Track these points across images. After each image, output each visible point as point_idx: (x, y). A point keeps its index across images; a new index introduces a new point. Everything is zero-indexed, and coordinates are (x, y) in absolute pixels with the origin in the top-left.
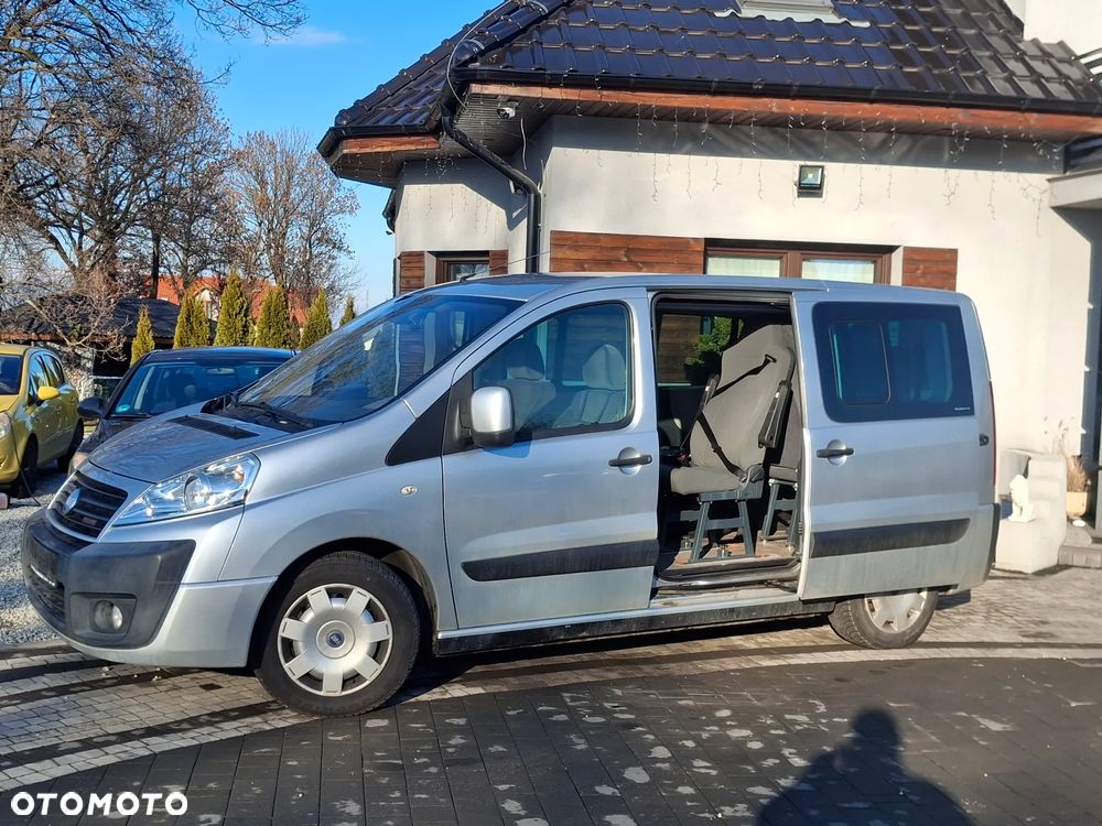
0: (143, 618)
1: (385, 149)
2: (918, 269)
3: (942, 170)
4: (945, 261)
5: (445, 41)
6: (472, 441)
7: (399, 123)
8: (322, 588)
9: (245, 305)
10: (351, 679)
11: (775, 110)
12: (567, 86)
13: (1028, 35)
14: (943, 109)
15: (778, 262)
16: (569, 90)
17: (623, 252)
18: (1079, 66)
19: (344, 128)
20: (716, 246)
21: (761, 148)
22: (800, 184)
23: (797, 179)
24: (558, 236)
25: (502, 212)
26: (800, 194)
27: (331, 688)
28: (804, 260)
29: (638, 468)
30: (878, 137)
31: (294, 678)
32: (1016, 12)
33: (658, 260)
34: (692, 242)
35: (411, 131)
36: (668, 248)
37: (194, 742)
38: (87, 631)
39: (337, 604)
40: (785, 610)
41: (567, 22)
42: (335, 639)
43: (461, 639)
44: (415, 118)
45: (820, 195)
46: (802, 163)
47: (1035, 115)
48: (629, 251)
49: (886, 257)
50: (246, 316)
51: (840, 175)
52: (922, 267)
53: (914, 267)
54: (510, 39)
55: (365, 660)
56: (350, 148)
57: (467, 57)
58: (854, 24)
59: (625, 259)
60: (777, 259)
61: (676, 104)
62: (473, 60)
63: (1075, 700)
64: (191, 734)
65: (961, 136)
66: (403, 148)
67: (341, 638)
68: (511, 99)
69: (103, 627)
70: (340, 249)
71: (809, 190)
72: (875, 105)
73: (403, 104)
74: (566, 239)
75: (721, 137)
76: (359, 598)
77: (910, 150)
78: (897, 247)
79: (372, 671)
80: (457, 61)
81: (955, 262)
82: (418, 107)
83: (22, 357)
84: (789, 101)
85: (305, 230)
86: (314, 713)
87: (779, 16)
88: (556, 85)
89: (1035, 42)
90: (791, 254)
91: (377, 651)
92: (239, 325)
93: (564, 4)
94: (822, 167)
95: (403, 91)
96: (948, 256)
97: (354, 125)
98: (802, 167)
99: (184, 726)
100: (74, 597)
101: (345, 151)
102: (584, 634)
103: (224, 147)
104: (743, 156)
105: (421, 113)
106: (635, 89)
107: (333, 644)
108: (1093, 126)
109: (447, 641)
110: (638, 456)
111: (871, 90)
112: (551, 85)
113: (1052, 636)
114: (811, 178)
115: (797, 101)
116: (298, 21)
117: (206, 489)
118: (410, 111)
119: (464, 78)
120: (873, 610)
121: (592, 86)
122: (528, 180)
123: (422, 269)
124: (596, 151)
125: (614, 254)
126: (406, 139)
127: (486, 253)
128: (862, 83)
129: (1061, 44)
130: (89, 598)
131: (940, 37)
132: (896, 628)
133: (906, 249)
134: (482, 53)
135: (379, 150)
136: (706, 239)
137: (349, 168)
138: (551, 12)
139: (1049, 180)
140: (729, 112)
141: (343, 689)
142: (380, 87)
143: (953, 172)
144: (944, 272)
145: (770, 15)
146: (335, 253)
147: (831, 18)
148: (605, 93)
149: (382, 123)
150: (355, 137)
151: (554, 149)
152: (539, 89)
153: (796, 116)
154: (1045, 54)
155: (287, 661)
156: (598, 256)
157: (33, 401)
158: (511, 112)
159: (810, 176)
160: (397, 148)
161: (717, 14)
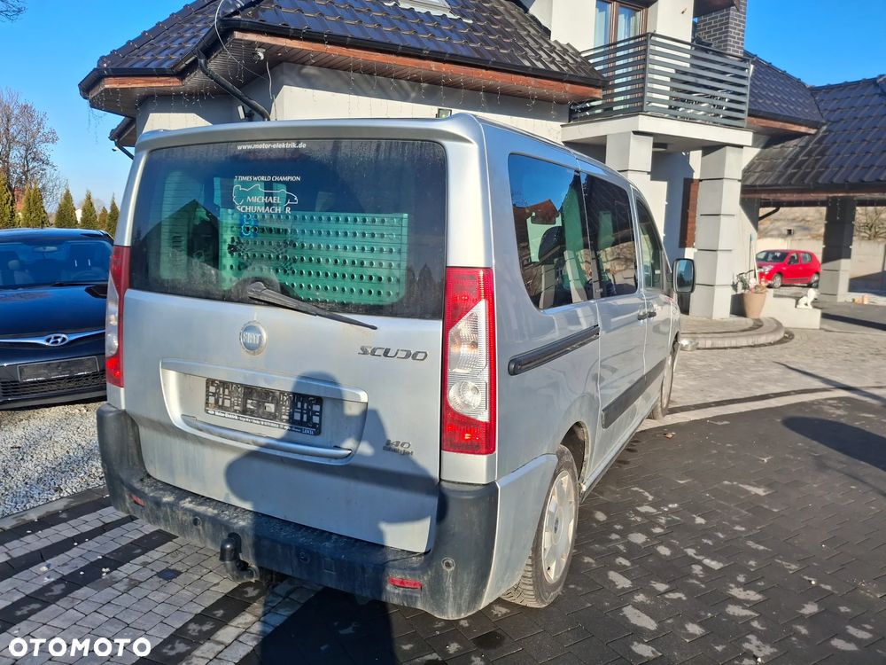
1: (139, 85)
5: (173, 14)
7: (150, 66)
9: (11, 198)
11: (434, 69)
12: (305, 39)
13: (553, 38)
14: (524, 77)
16: (307, 43)
18: (581, 57)
19: (106, 69)
32: (544, 23)
35: (161, 73)
44: (162, 64)
46: (439, 107)
47: (569, 85)
50: (12, 205)
56: (109, 84)
57: (232, 11)
58: (464, 20)
61: (374, 60)
62: (236, 13)
66: (153, 85)
68: (261, 45)
70: (47, 164)
72: (489, 72)
73: (149, 55)
80: (223, 13)
82: (162, 57)
84: (441, 64)
85: (23, 152)
87: (423, 10)
88: (297, 38)
89: (556, 41)
92: (8, 211)
94: (452, 111)
95: (147, 47)
97: (114, 66)
98: (439, 110)
101: (107, 86)
105: (165, 61)
106: (348, 46)
108: (596, 93)
111: (488, 61)
112: (292, 38)
115: (447, 65)
116: (20, 11)
118: (156, 59)
119: (228, 26)
121: (321, 41)
122: (263, 109)
124: (312, 90)
126: (156, 79)
129: (568, 44)
131: (511, 34)
134: (242, 9)
135: (133, 86)
139: (562, 126)
142: (129, 42)
145: (417, 9)
147: (450, 15)
148: (329, 47)
149: (136, 66)
150: (114, 77)
151: (284, 87)
152: (283, 40)
153: (447, 75)
154: (565, 51)
158: (261, 55)
160: (149, 85)
161: (386, 4)
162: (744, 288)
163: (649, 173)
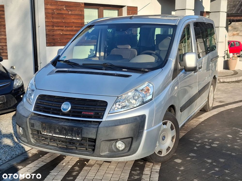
2: (130, 12)
10: (168, 148)
24: (47, 1)
28: (104, 9)
31: (156, 153)
33: (73, 9)
34: (81, 4)
36: (75, 5)
39: (165, 126)
42: (164, 138)
48: (66, 6)
49: (121, 8)
55: (170, 142)
59: (65, 9)
60: (97, 9)
74: (49, 2)
76: (169, 124)
79: (172, 145)
90: (101, 8)
96: (136, 9)
100: (103, 142)
107: (163, 140)
125: (62, 7)
130: (110, 141)
133: (128, 6)
136: (84, 3)
141: (167, 152)
144: (135, 13)
156: (58, 8)
162: (228, 58)
163: (193, 10)
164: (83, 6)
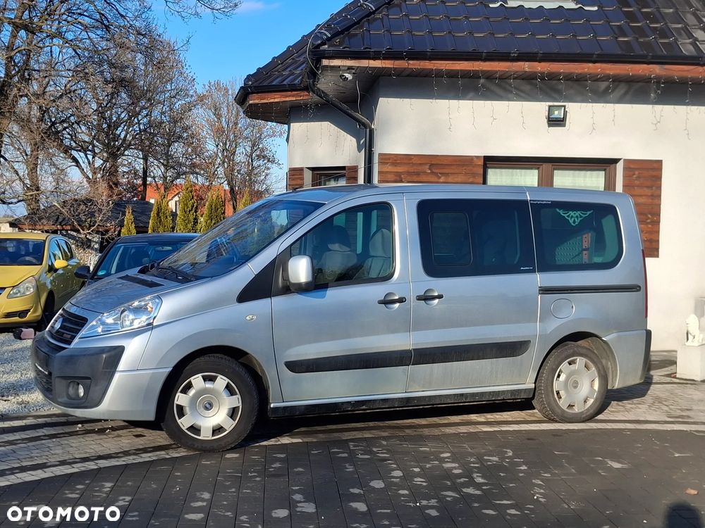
0: (96, 390)
1: (276, 100)
2: (634, 174)
3: (651, 106)
4: (653, 169)
6: (289, 289)
7: (285, 83)
8: (200, 375)
10: (217, 430)
11: (527, 69)
12: (385, 58)
14: (645, 65)
15: (536, 172)
16: (386, 61)
17: (428, 167)
19: (250, 87)
20: (491, 161)
21: (522, 94)
22: (549, 118)
23: (547, 114)
24: (384, 157)
25: (354, 140)
26: (550, 125)
27: (206, 435)
28: (556, 169)
29: (397, 305)
30: (603, 85)
31: (184, 429)
33: (452, 171)
34: (475, 159)
35: (293, 88)
36: (458, 163)
37: (124, 463)
38: (65, 399)
39: (209, 385)
40: (498, 396)
41: (388, 15)
42: (208, 406)
43: (285, 408)
44: (295, 79)
45: (564, 126)
46: (551, 104)
48: (432, 166)
49: (612, 166)
50: (196, 212)
51: (578, 111)
52: (637, 173)
53: (632, 173)
54: (348, 29)
55: (225, 418)
56: (253, 100)
57: (319, 42)
58: (586, 8)
59: (429, 171)
60: (536, 169)
61: (458, 68)
62: (323, 44)
63: (678, 453)
64: (123, 459)
65: (658, 82)
66: (287, 99)
67: (211, 405)
68: (350, 68)
69: (73, 396)
70: (273, 162)
71: (555, 122)
72: (597, 64)
73: (289, 69)
74: (389, 159)
75: (493, 88)
76: (221, 382)
77: (626, 93)
78: (620, 159)
79: (229, 425)
80: (313, 44)
81: (660, 169)
82: (298, 72)
83: (45, 241)
84: (536, 63)
85: (249, 149)
86: (196, 449)
87: (534, 5)
88: (379, 59)
90: (545, 166)
91: (233, 413)
92: (191, 218)
93: (386, 4)
94: (565, 106)
95: (289, 61)
96: (655, 165)
97: (256, 84)
98: (550, 107)
99: (120, 455)
100: (57, 379)
101: (251, 102)
102: (364, 407)
103: (191, 92)
104: (509, 100)
105: (299, 76)
106: (431, 59)
107: (207, 409)
109: (276, 409)
110: (397, 298)
111: (593, 54)
112: (374, 59)
113: (689, 417)
114: (557, 114)
115: (543, 64)
116: (236, 5)
117: (131, 317)
118: (293, 74)
119: (318, 55)
120: (560, 398)
121: (402, 59)
122: (365, 120)
123: (302, 179)
124: (408, 100)
125: (421, 168)
126: (289, 93)
127: (343, 168)
128: (587, 50)
130: (66, 379)
131: (647, 15)
132: (576, 410)
133: (625, 160)
134: (329, 39)
135: (272, 101)
136: (484, 157)
137: (255, 113)
138: (376, 10)
140: (496, 72)
141: (213, 436)
142: (274, 58)
143: (658, 108)
144: (654, 176)
145: (528, 5)
146: (269, 165)
147: (570, 6)
148: (411, 62)
149: (274, 83)
150: (258, 93)
151: (380, 99)
152: (366, 61)
153: (542, 73)
155: (179, 418)
156: (411, 170)
157: (52, 269)
158: (349, 76)
159: (556, 113)
160: (284, 99)
161: (491, 6)
164: (480, 163)
